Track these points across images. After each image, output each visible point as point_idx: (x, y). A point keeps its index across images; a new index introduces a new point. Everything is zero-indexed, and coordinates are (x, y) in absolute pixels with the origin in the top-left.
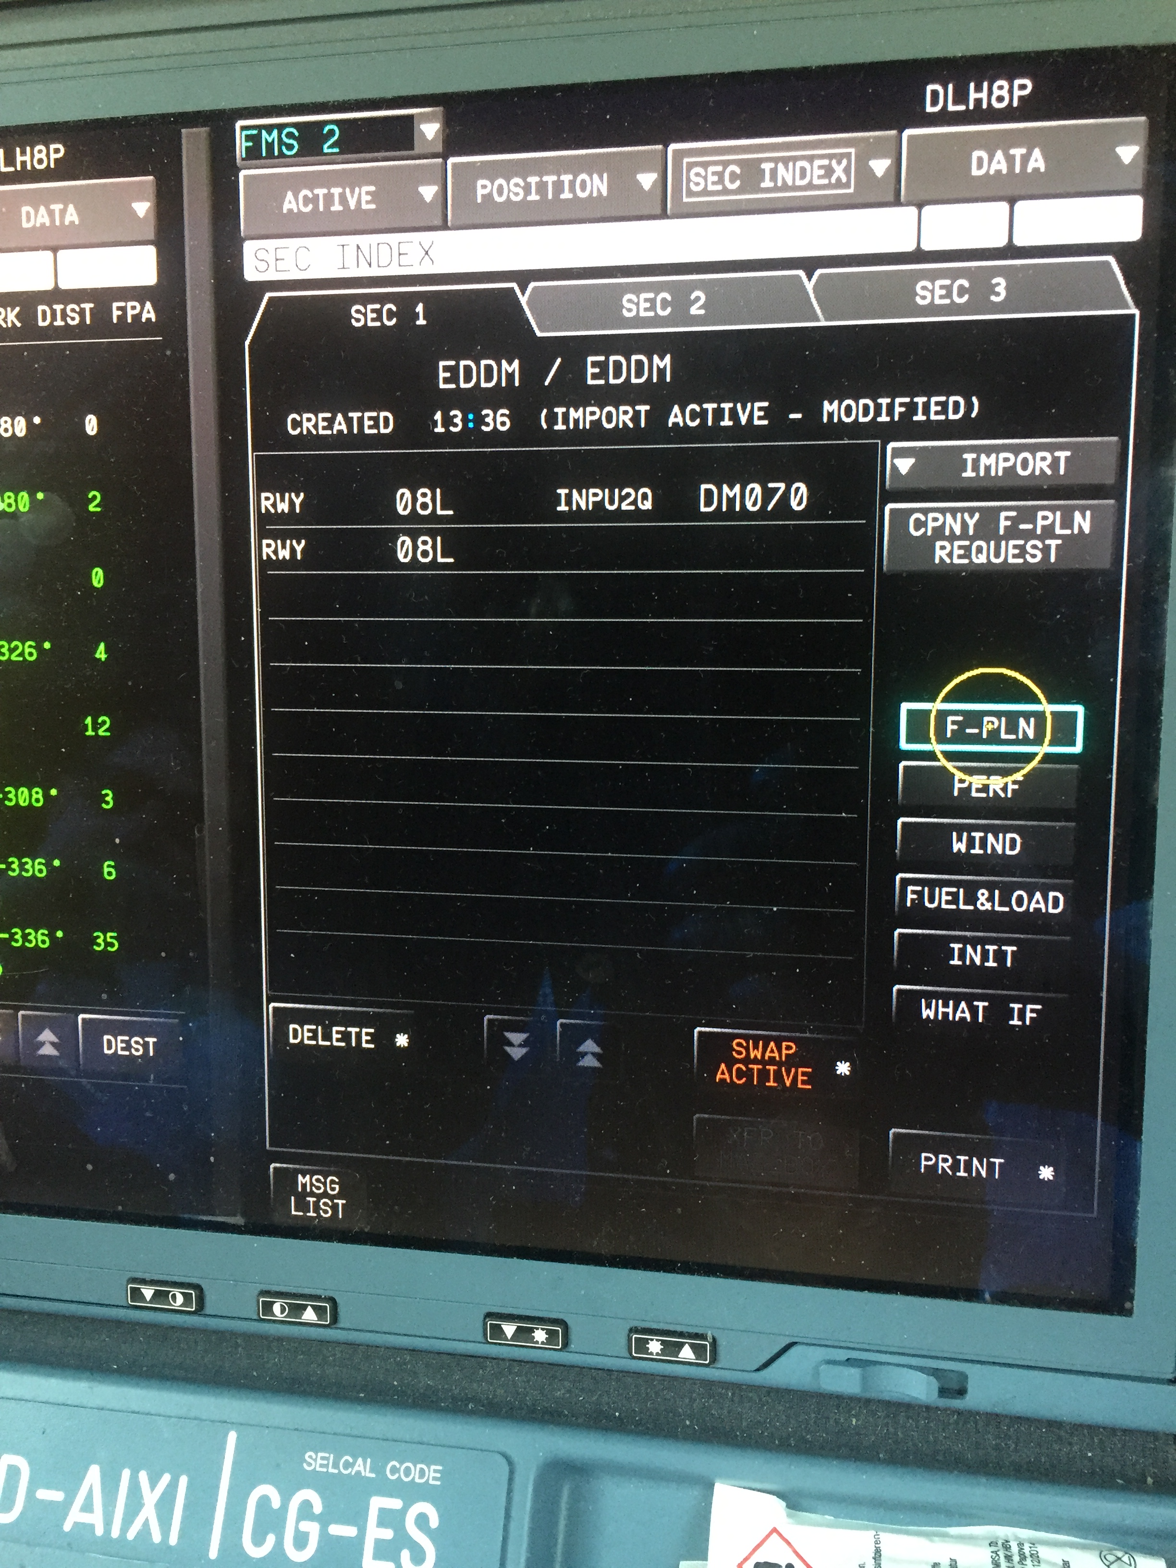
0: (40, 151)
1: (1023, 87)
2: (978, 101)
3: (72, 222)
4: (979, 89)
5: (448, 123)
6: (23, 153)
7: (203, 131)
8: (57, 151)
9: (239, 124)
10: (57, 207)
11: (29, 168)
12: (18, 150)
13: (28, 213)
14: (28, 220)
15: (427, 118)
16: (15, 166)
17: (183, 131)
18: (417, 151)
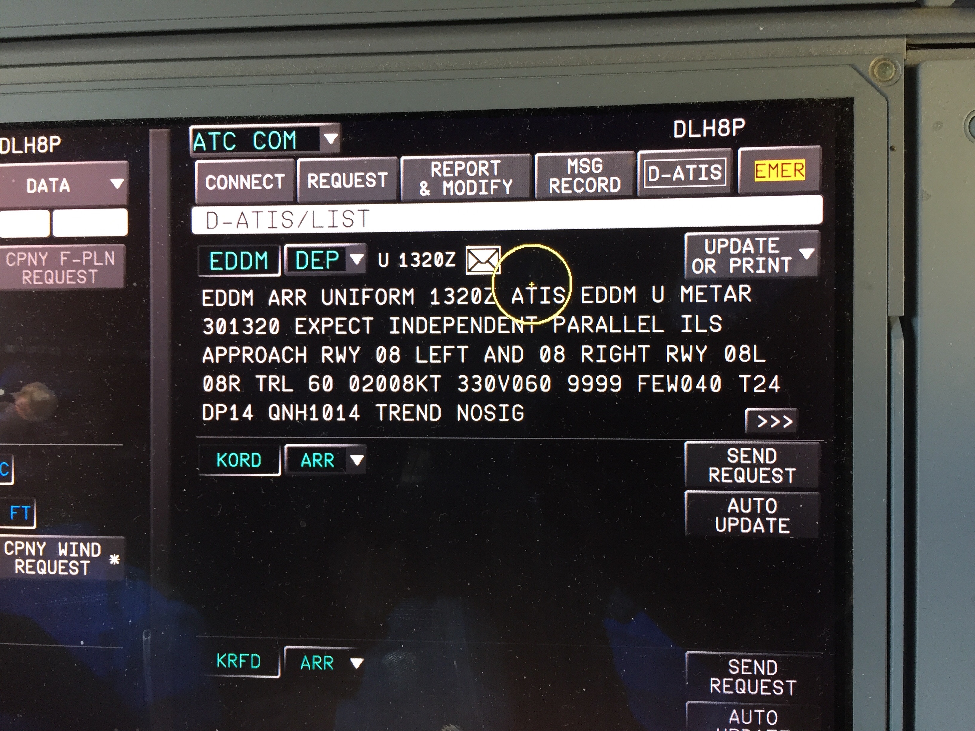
0: (43, 141)
1: (739, 123)
2: (709, 132)
3: (65, 191)
4: (709, 124)
5: (344, 134)
6: (30, 141)
7: (165, 132)
8: (55, 141)
9: (192, 128)
10: (54, 180)
11: (34, 151)
12: (26, 139)
13: (32, 183)
14: (32, 188)
15: (330, 130)
16: (23, 150)
17: (151, 130)
18: (322, 150)
